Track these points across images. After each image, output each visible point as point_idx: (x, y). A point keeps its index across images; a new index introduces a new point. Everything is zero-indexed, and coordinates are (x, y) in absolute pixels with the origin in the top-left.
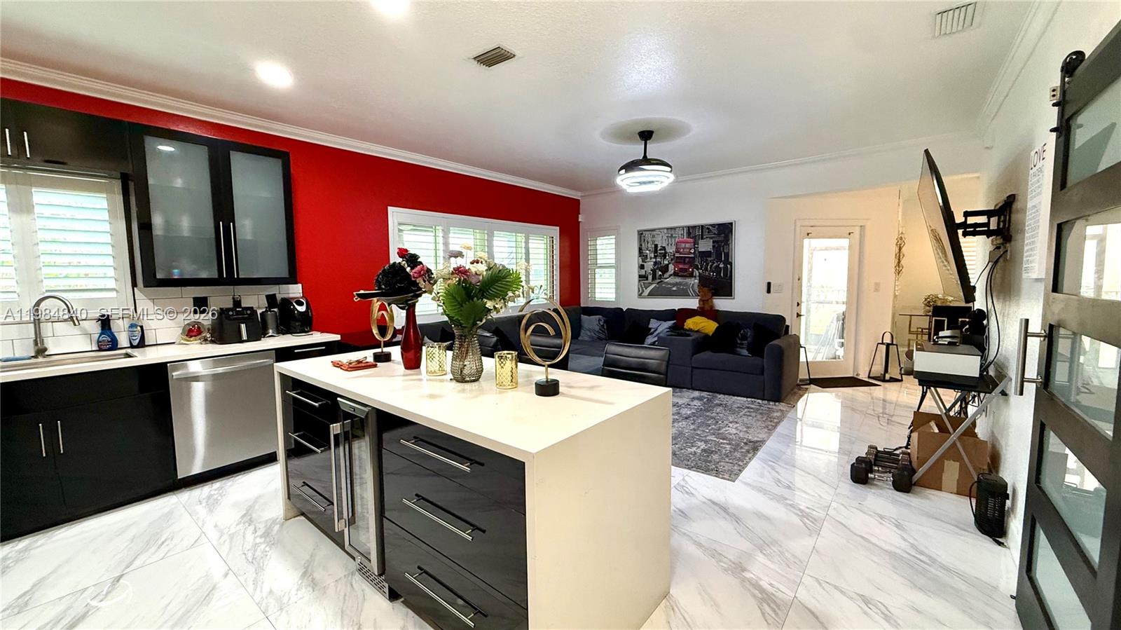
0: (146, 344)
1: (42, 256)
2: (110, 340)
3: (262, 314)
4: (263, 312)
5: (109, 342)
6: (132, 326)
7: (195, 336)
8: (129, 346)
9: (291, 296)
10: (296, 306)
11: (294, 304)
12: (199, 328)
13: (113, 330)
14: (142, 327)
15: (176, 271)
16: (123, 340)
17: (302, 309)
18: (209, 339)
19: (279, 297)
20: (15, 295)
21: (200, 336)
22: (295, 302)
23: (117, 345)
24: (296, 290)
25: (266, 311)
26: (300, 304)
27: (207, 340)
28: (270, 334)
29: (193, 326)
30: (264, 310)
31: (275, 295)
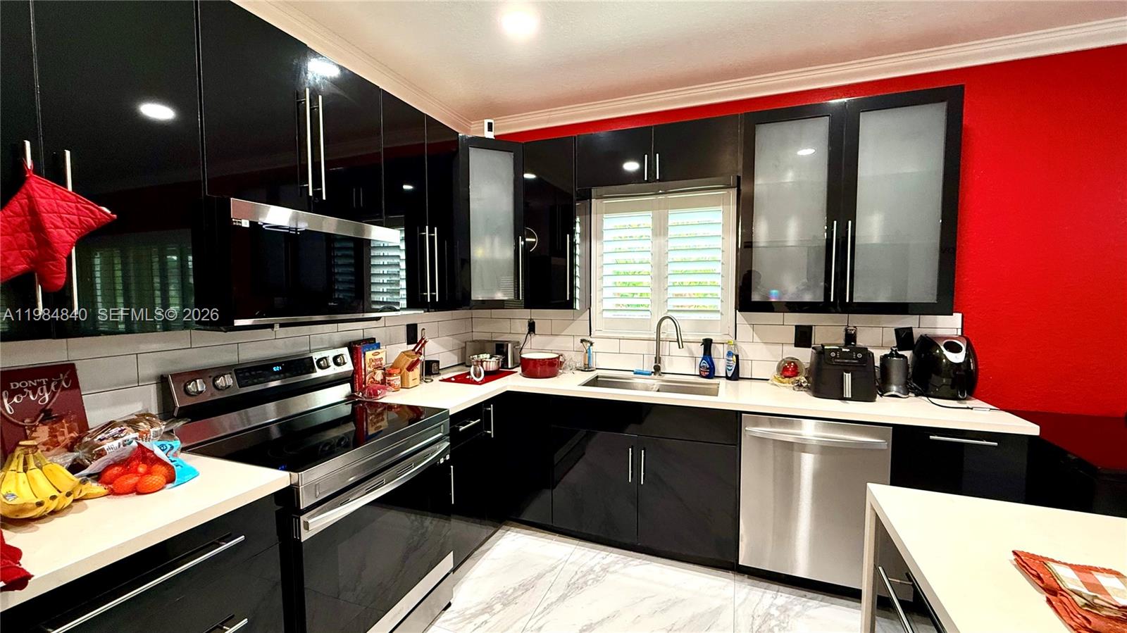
0: (740, 376)
1: (669, 276)
2: (708, 366)
3: (884, 358)
4: (886, 356)
5: (707, 369)
6: (729, 354)
7: (789, 377)
8: (725, 375)
9: (940, 332)
10: (946, 352)
11: (943, 348)
12: (796, 366)
13: (712, 356)
14: (737, 357)
15: (774, 292)
16: (721, 368)
17: (958, 358)
18: (804, 385)
19: (917, 333)
20: (648, 313)
21: (792, 380)
22: (945, 346)
23: (714, 373)
24: (949, 325)
25: (891, 355)
26: (954, 348)
27: (801, 386)
28: (893, 393)
29: (789, 363)
30: (888, 352)
31: (910, 329)
